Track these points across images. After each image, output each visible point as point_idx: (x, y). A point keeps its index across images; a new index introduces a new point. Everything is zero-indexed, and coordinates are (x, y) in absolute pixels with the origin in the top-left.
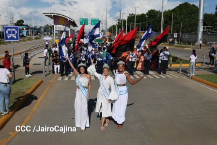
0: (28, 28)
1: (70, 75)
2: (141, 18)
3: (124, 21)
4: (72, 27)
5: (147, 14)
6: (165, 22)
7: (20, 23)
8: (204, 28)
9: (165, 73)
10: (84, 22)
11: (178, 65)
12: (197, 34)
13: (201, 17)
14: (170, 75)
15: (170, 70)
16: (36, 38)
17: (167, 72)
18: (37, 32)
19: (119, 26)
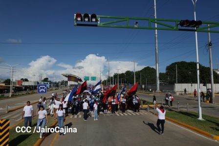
0: (51, 82)
1: (79, 114)
2: (122, 75)
3: (112, 77)
4: (79, 82)
5: (125, 73)
6: (137, 78)
7: (46, 80)
8: (160, 81)
9: (139, 111)
10: (87, 79)
11: (147, 106)
12: (156, 86)
13: (158, 75)
14: (142, 112)
15: (142, 109)
16: (56, 89)
17: (140, 111)
18: (57, 85)
19: (108, 81)
